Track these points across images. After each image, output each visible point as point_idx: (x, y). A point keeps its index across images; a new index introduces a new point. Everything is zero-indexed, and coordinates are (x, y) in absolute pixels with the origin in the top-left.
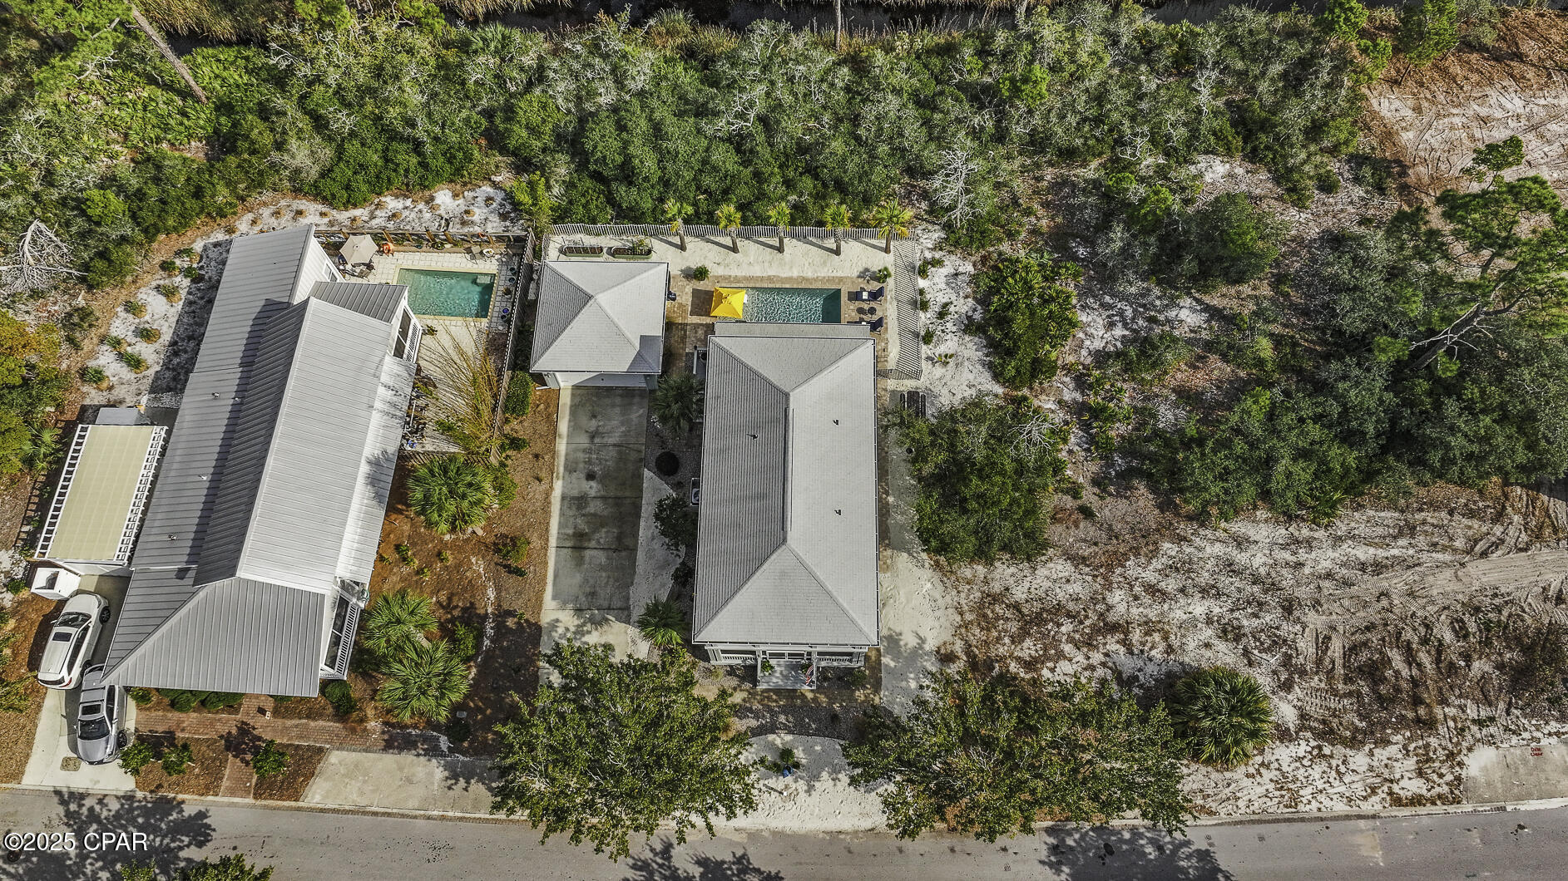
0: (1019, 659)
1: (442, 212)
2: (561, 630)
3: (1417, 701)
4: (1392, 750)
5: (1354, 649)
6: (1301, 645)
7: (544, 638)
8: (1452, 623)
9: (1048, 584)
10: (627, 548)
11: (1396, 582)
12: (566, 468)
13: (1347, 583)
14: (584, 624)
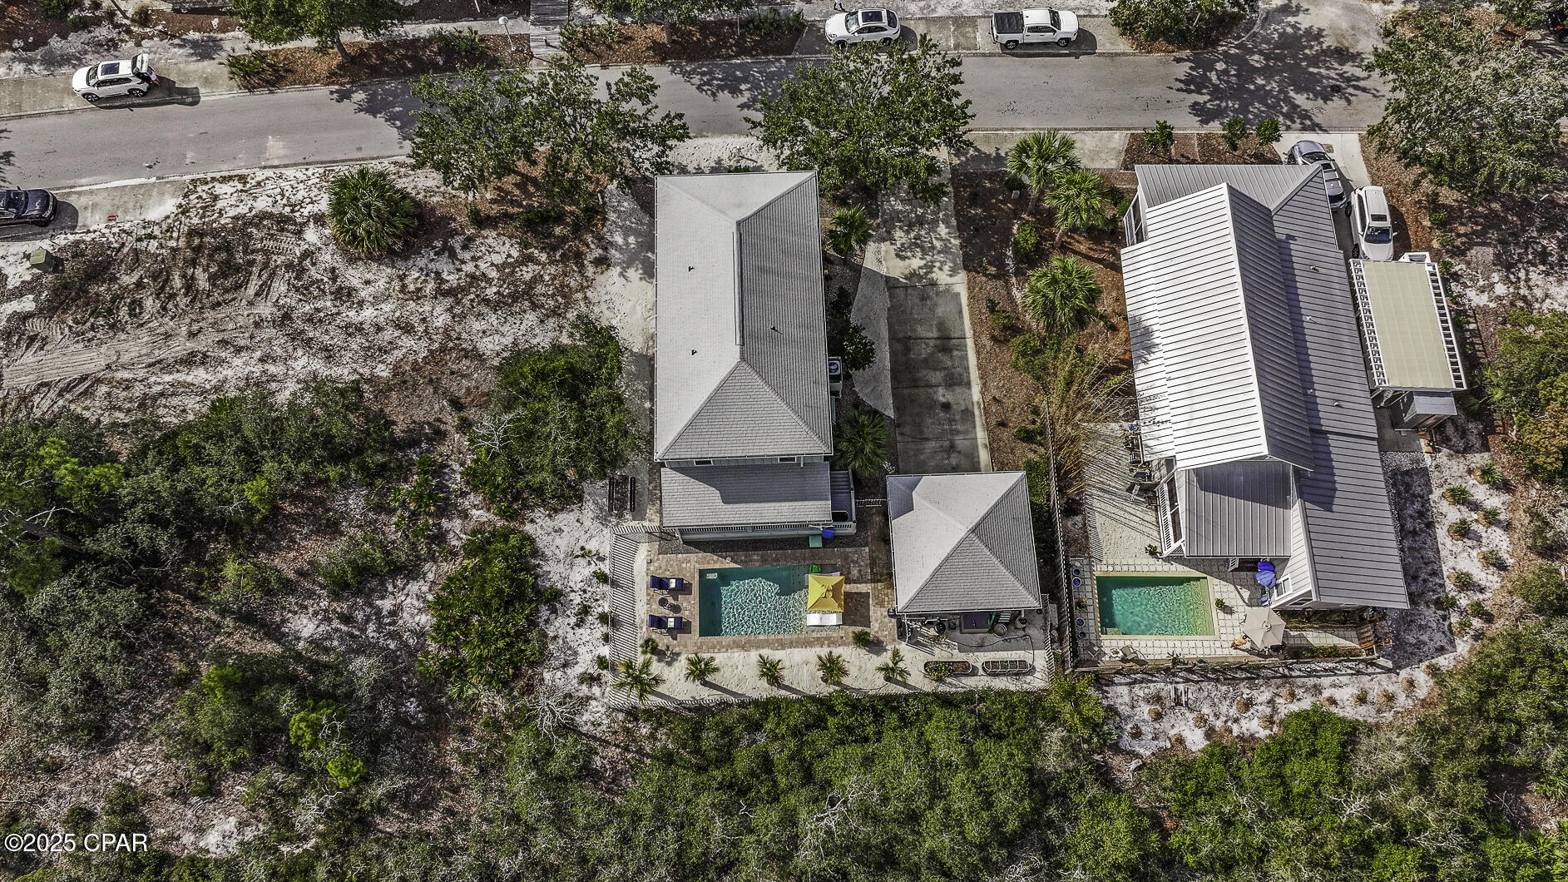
0: (537, 263)
1: (1190, 716)
2: (946, 268)
3: (198, 250)
4: (232, 213)
5: (237, 287)
6: (283, 288)
7: (959, 261)
8: (140, 313)
9: (505, 329)
10: (899, 340)
11: (181, 346)
12: (973, 414)
13: (224, 343)
14: (926, 274)
